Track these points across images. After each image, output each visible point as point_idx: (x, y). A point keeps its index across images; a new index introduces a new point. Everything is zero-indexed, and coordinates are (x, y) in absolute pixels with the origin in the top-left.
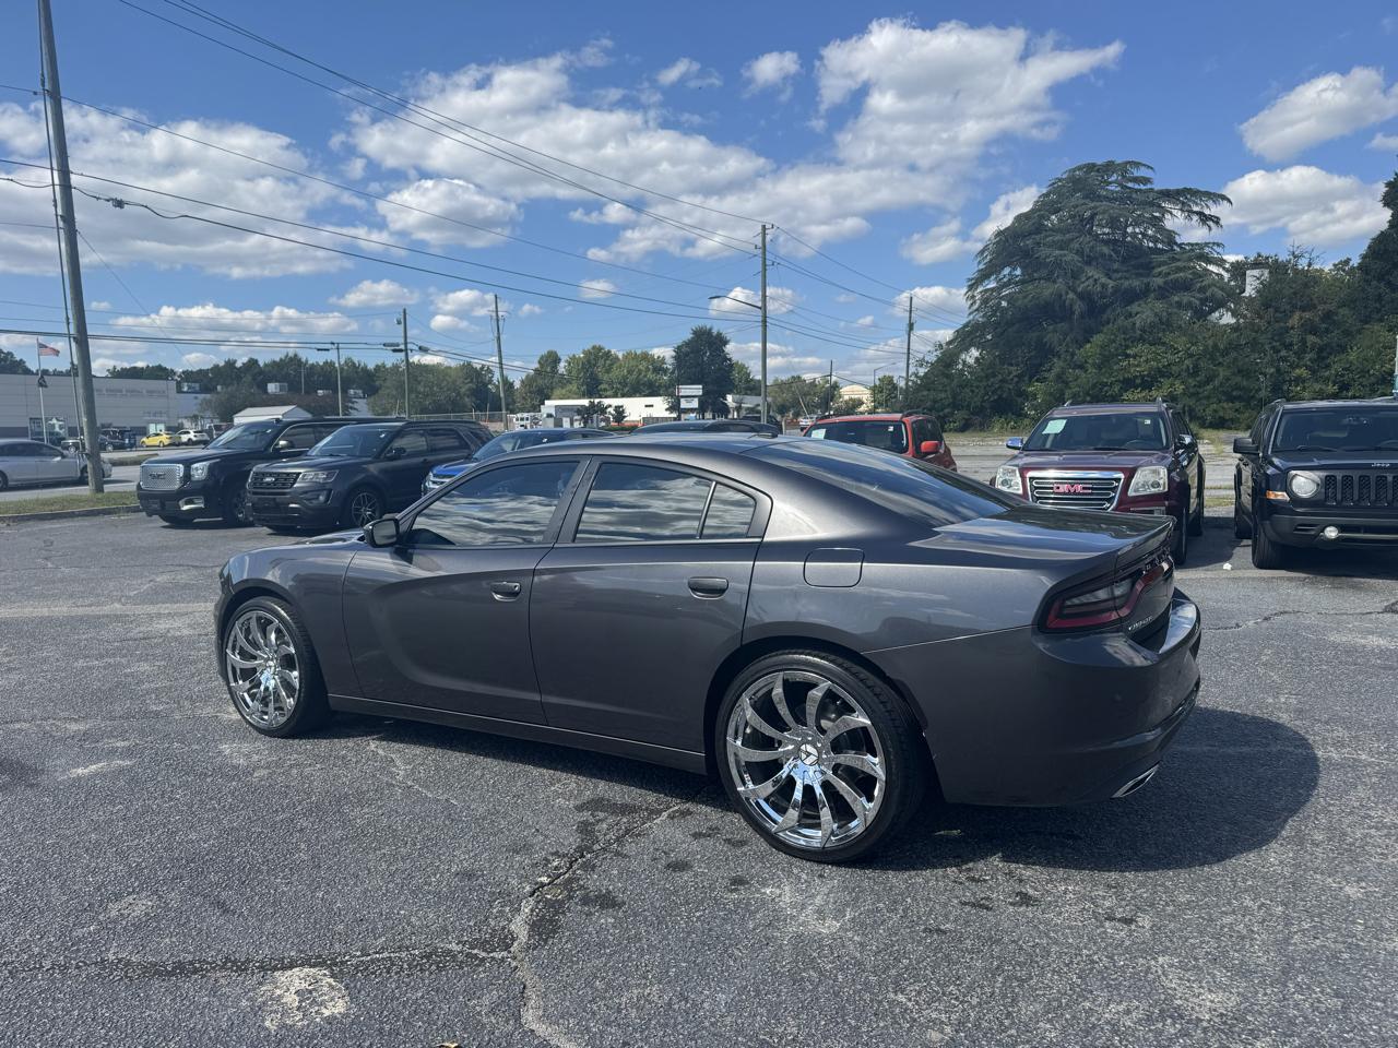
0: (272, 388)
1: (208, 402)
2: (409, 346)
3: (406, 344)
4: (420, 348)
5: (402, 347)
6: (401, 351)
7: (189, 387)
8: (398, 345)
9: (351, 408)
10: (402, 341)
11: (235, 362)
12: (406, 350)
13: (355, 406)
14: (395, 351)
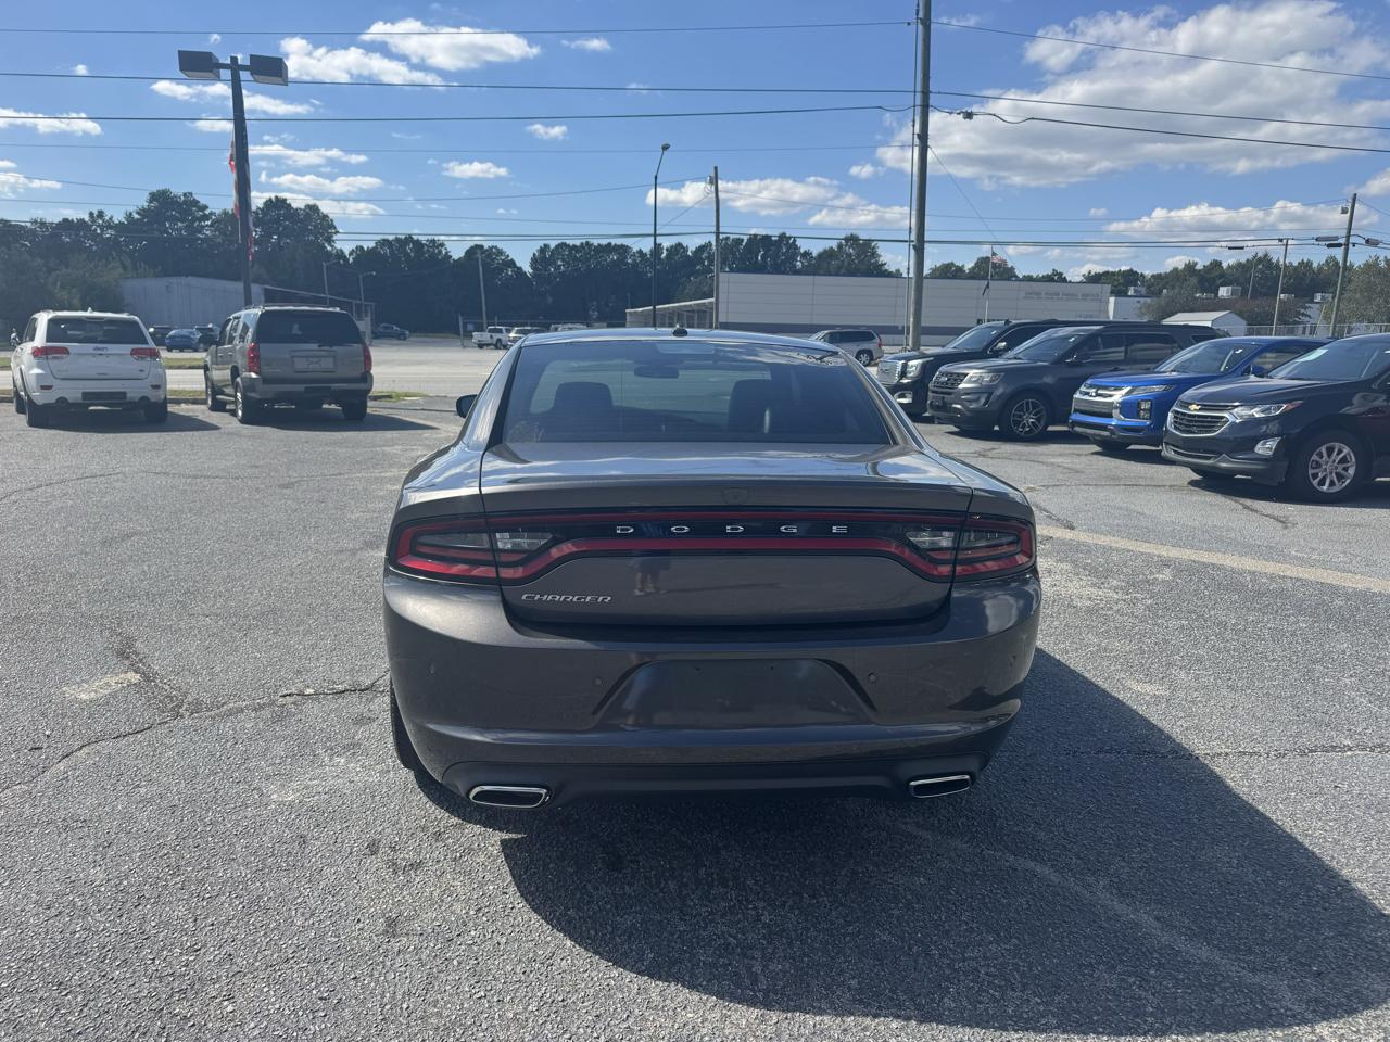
0: (1224, 292)
1: (1149, 306)
2: (1352, 240)
3: (1348, 236)
4: (1368, 241)
5: (1342, 241)
6: (1339, 245)
7: (1135, 291)
8: (1336, 238)
9: (1303, 314)
10: (1344, 233)
11: (1196, 264)
12: (1347, 245)
13: (1309, 312)
14: (1329, 246)
